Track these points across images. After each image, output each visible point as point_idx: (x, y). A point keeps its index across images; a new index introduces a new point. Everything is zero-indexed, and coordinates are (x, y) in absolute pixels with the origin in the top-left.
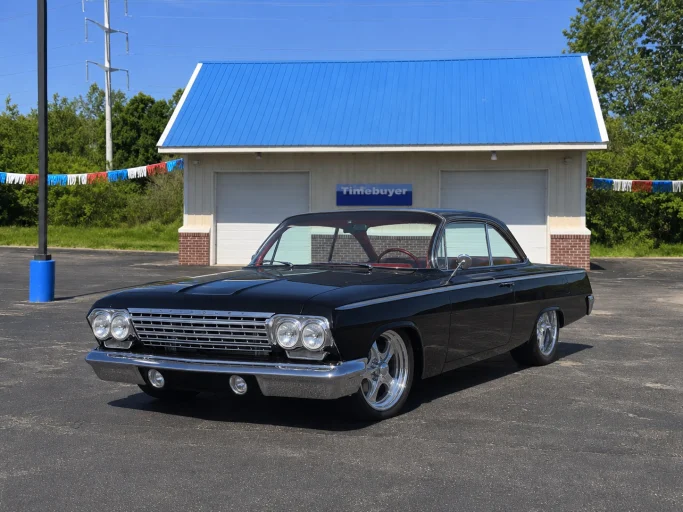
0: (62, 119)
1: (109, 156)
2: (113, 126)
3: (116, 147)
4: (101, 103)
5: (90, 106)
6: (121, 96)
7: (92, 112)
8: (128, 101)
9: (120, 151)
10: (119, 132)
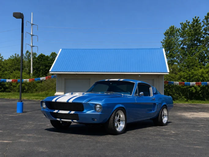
0: (17, 61)
1: (32, 72)
2: (33, 63)
3: (34, 69)
4: (29, 56)
5: (26, 57)
6: (35, 54)
7: (27, 59)
8: (38, 56)
9: (35, 70)
10: (35, 65)
